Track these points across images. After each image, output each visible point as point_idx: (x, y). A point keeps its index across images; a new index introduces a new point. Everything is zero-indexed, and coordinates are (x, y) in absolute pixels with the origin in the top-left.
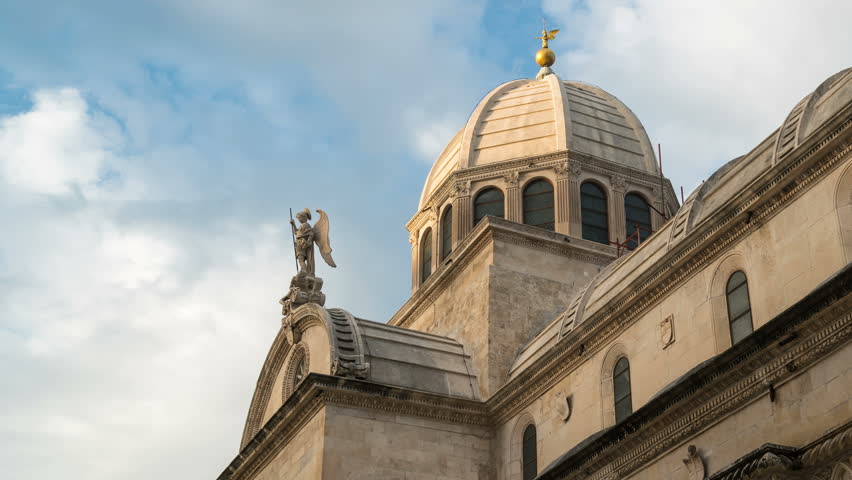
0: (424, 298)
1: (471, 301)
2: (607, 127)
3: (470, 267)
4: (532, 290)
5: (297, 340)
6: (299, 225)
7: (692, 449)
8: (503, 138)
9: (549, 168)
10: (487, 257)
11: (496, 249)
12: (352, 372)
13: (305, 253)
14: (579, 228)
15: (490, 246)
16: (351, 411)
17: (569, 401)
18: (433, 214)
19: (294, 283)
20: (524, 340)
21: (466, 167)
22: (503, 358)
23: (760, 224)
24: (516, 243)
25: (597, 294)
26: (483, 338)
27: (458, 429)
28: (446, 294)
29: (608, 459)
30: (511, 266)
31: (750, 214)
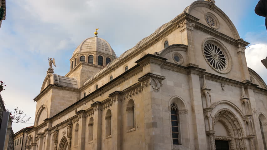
0: (72, 72)
1: (78, 74)
2: (104, 47)
3: (78, 68)
4: (88, 72)
5: (49, 78)
6: (50, 60)
7: (93, 101)
8: (86, 48)
9: (93, 53)
10: (81, 67)
11: (82, 66)
12: (57, 84)
13: (51, 64)
14: (97, 63)
15: (81, 66)
16: (57, 90)
17: (90, 90)
18: (74, 59)
19: (48, 69)
20: (86, 80)
21: (79, 52)
22: (82, 82)
23: (114, 70)
24: (86, 65)
25: (96, 75)
26: (79, 80)
27: (74, 92)
28: (75, 72)
29: (84, 101)
30: (85, 69)
31: (113, 69)
